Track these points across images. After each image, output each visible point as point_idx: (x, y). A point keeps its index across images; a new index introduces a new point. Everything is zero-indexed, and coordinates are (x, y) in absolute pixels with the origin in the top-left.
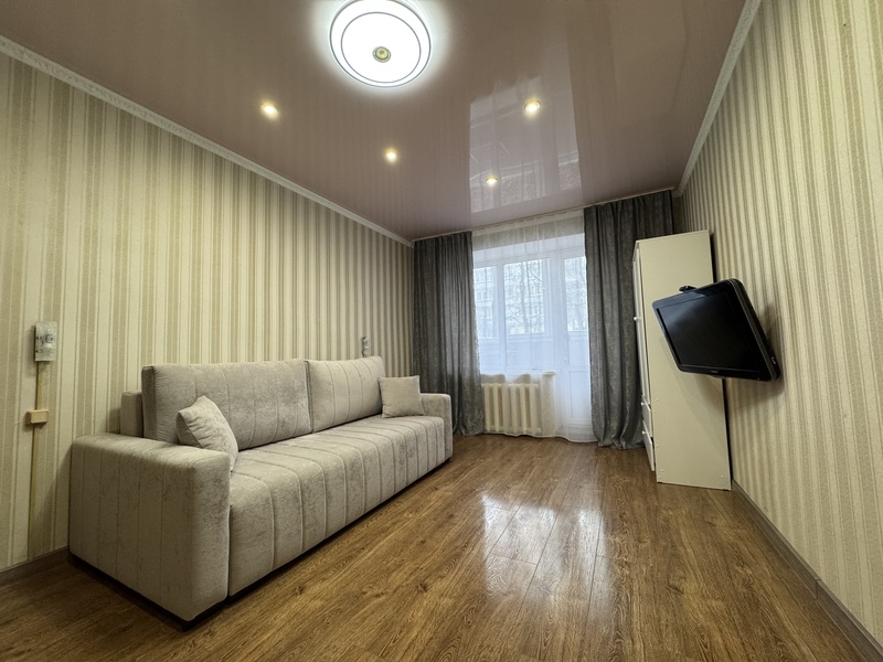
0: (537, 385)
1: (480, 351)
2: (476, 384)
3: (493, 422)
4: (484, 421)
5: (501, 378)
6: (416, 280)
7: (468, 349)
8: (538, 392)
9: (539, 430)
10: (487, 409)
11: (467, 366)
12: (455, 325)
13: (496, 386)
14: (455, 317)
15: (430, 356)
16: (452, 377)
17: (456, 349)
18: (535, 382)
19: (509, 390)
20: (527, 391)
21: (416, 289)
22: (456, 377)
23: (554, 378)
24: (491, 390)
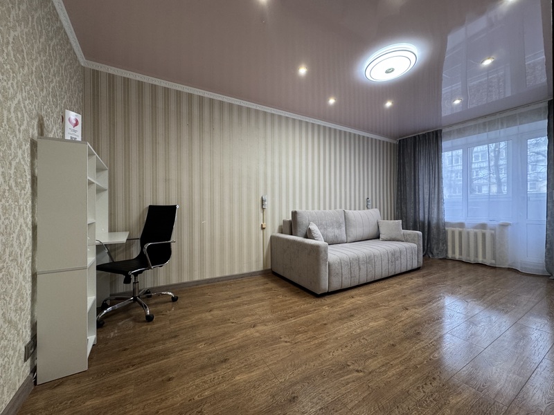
0: (493, 232)
1: (446, 207)
2: (441, 227)
3: (454, 252)
4: (447, 251)
5: (461, 225)
6: (399, 164)
7: (436, 205)
8: (493, 236)
9: (493, 262)
10: (450, 244)
11: (434, 215)
12: (426, 191)
13: (457, 230)
14: (426, 186)
15: (408, 209)
16: (424, 223)
17: (427, 205)
18: (491, 229)
19: (468, 233)
20: (484, 235)
21: (399, 169)
22: (426, 222)
23: (510, 228)
24: (453, 232)
